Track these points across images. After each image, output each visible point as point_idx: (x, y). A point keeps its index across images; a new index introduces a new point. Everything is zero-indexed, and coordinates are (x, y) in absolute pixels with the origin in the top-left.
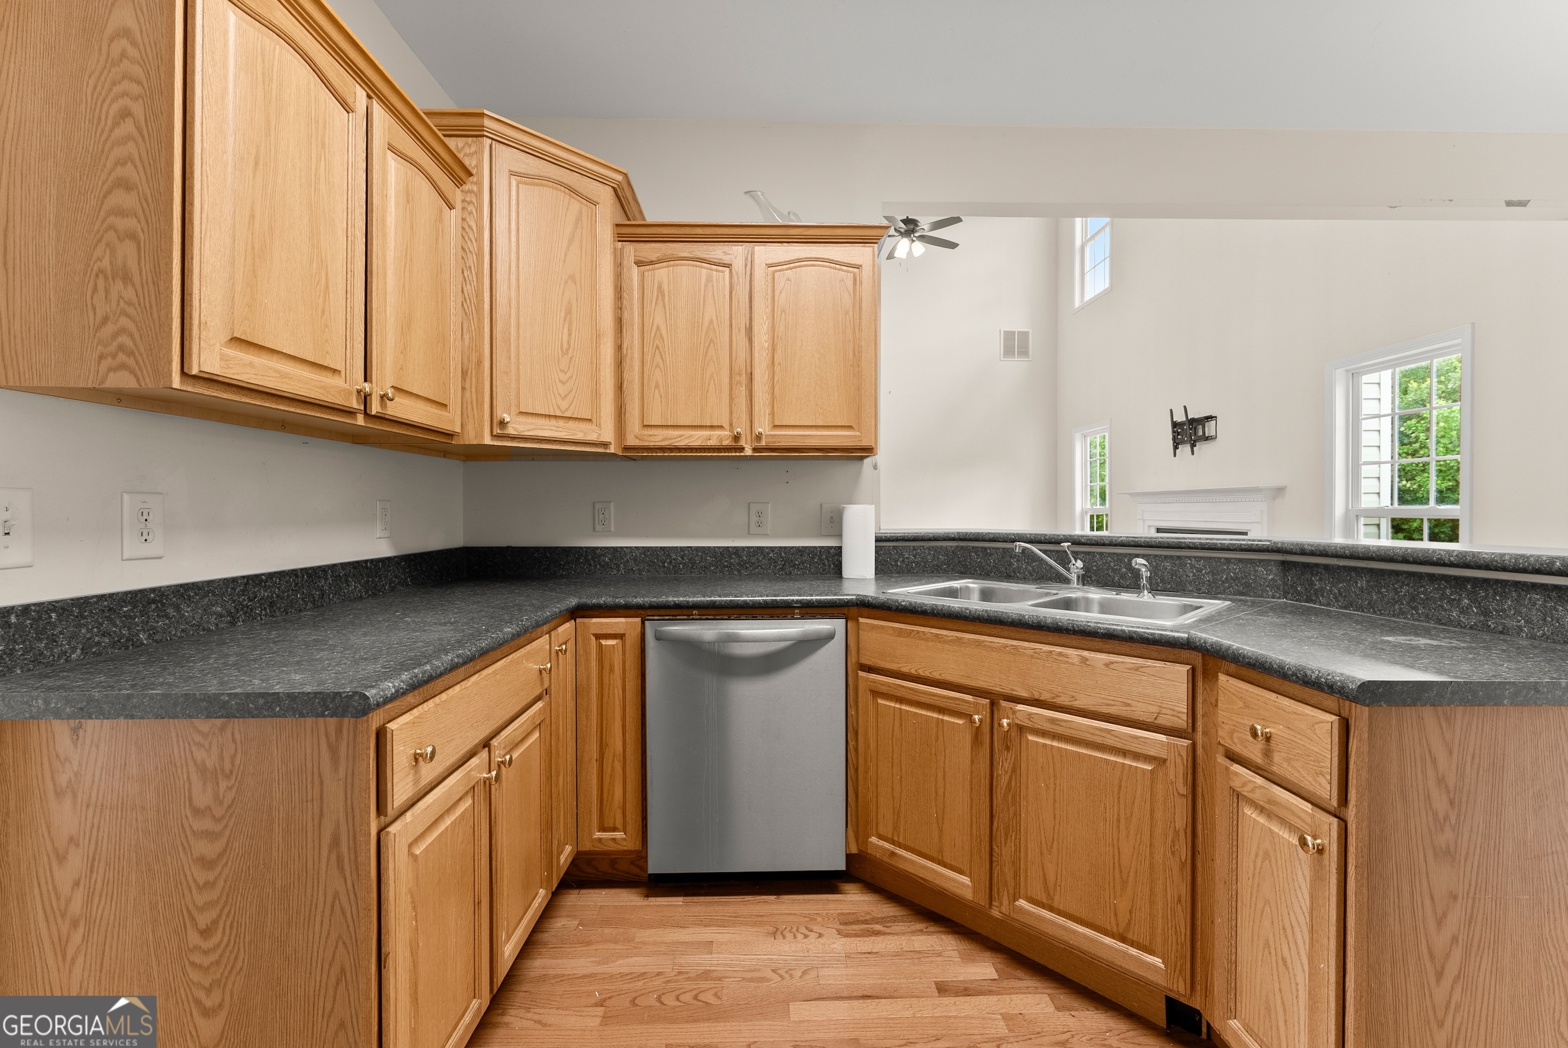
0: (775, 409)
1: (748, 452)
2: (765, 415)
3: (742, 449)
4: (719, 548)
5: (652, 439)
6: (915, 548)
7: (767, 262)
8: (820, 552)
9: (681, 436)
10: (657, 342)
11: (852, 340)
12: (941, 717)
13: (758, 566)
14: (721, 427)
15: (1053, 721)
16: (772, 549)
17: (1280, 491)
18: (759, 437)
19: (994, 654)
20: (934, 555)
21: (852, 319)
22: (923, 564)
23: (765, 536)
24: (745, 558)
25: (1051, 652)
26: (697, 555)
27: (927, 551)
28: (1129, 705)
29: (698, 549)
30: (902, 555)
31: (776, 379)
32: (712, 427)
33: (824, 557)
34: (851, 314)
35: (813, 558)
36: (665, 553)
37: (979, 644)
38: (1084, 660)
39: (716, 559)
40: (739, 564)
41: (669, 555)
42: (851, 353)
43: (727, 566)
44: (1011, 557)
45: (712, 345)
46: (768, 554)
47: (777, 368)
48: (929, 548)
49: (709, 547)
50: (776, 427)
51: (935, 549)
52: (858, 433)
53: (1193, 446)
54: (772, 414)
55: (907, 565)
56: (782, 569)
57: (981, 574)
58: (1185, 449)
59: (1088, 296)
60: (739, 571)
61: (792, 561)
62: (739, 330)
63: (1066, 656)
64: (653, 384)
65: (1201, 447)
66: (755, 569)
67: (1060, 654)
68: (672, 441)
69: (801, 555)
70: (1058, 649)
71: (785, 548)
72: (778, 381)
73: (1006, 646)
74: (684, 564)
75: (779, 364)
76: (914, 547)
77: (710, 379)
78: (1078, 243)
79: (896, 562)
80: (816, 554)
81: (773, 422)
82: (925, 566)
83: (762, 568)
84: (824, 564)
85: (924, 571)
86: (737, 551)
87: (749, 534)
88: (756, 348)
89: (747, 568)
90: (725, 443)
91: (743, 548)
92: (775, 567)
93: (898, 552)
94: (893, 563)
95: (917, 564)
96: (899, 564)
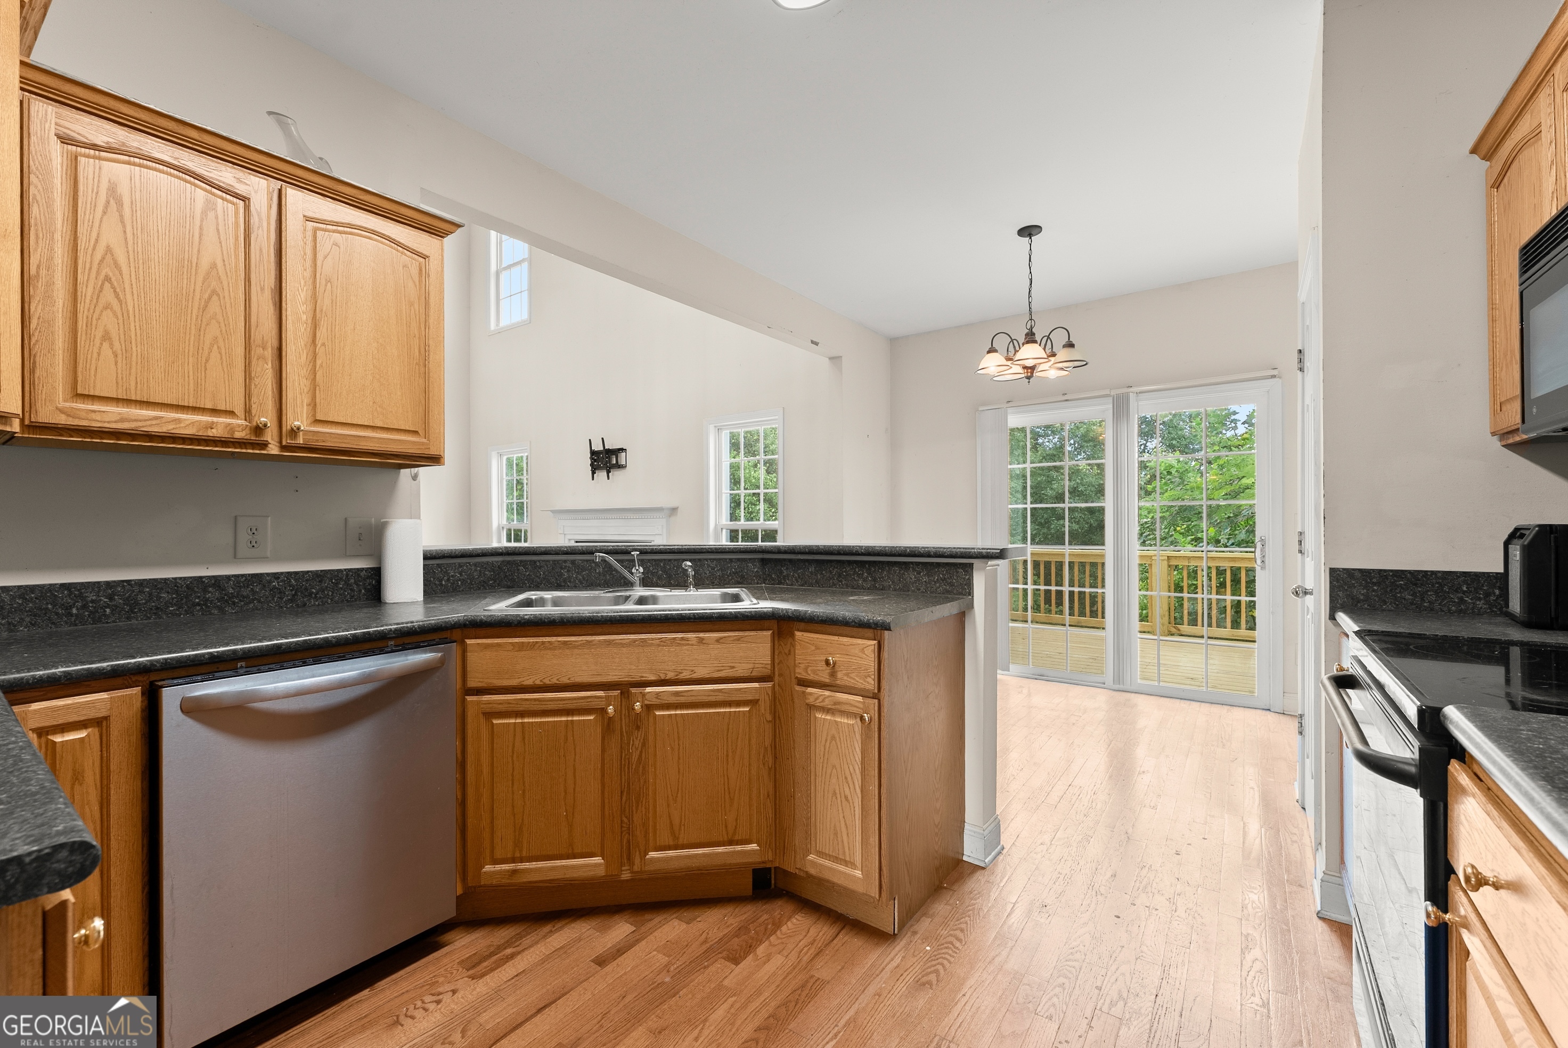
0: (318, 400)
1: (273, 449)
2: (303, 407)
3: (264, 445)
4: (185, 578)
5: (98, 417)
6: (460, 566)
7: (306, 214)
8: (347, 575)
9: (156, 418)
10: (105, 271)
11: (417, 336)
12: (570, 718)
13: (253, 600)
14: (231, 413)
15: (677, 694)
16: (276, 576)
17: (674, 510)
18: (294, 432)
19: (624, 649)
20: (480, 572)
21: (417, 312)
22: (469, 581)
23: (263, 559)
24: (231, 591)
25: (675, 639)
26: (142, 592)
27: (473, 568)
28: (733, 667)
29: (141, 583)
30: (446, 573)
31: (318, 362)
32: (215, 411)
33: (352, 581)
34: (416, 306)
35: (337, 584)
37: (609, 643)
38: (701, 640)
39: (178, 595)
40: (221, 599)
42: (417, 351)
43: (199, 604)
44: (561, 568)
45: (215, 298)
46: (270, 582)
47: (320, 350)
48: (475, 565)
49: (166, 579)
50: (317, 422)
51: (482, 565)
52: (424, 440)
53: (608, 472)
54: (313, 405)
55: (453, 584)
56: (291, 601)
57: (530, 587)
58: (601, 475)
59: (504, 322)
60: (221, 609)
61: (306, 589)
62: (262, 289)
63: (687, 639)
64: (99, 334)
65: (615, 474)
66: (247, 604)
67: (682, 639)
68: (140, 424)
69: (320, 582)
70: (680, 635)
71: (296, 573)
72: (321, 366)
73: (635, 641)
74: (114, 609)
75: (323, 344)
76: (459, 564)
77: (212, 345)
78: (493, 268)
79: (441, 581)
80: (341, 579)
81: (314, 415)
82: (471, 583)
83: (259, 601)
84: (352, 590)
85: (470, 588)
86: (217, 582)
87: (235, 557)
88: (289, 318)
89: (234, 603)
90: (238, 435)
91: (228, 578)
92: (281, 598)
93: (442, 570)
94: (437, 583)
95: (463, 581)
96: (444, 583)
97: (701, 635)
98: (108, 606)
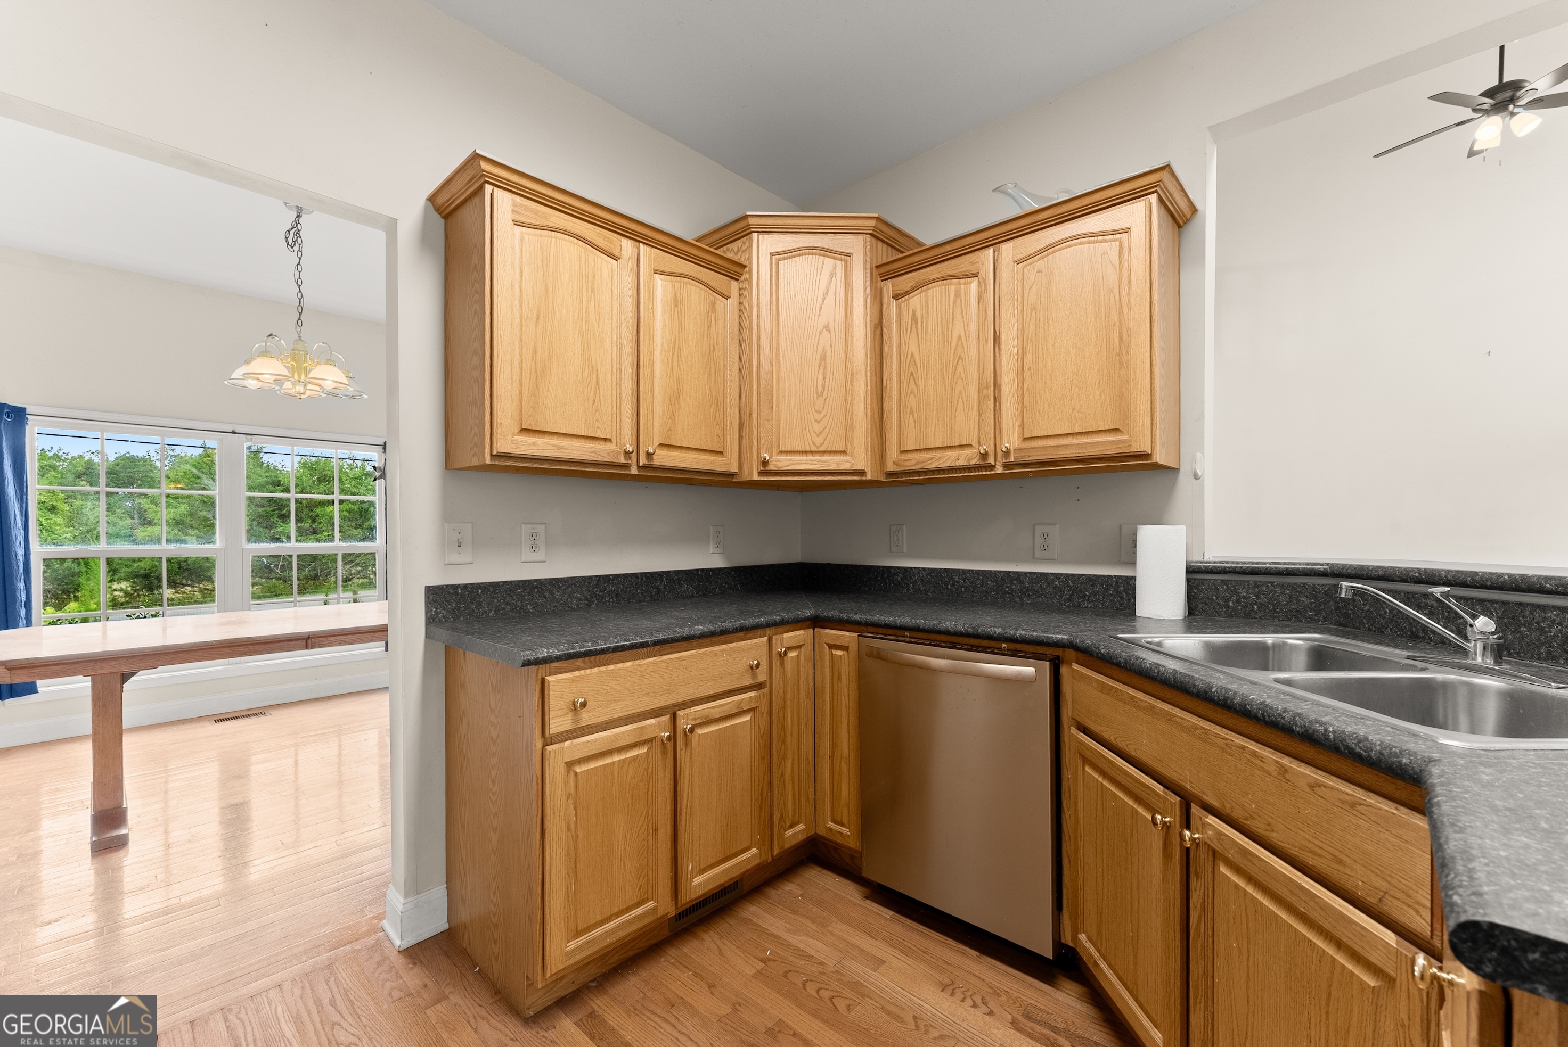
0: (1025, 420)
1: (999, 470)
2: (1014, 429)
3: (992, 467)
4: (1000, 572)
5: (907, 463)
6: (1256, 585)
7: (1015, 259)
8: (1117, 582)
9: (932, 459)
10: (911, 369)
11: (1117, 323)
12: (1135, 806)
13: (1042, 594)
14: (970, 445)
15: (1245, 852)
16: (1058, 576)
18: (1007, 453)
19: (1184, 735)
20: (1291, 596)
21: (1117, 298)
22: (1271, 607)
23: (1051, 561)
24: (1027, 585)
25: (1243, 748)
26: (978, 579)
27: (1278, 590)
29: (979, 572)
30: (1236, 593)
31: (1026, 386)
32: (961, 446)
33: (1122, 588)
34: (1116, 291)
35: (1107, 590)
36: (948, 575)
38: (1284, 770)
39: (997, 584)
40: (1021, 591)
41: (952, 577)
42: (1117, 340)
43: (1008, 593)
45: (961, 361)
46: (1053, 581)
47: (1027, 374)
48: (1282, 586)
49: (991, 571)
50: (1026, 439)
51: (1294, 587)
52: (1126, 437)
54: (1022, 426)
55: (1244, 607)
56: (1069, 600)
57: (1370, 630)
60: (1021, 599)
61: (1081, 591)
62: (987, 341)
63: (1261, 758)
64: (908, 411)
66: (1038, 597)
68: (924, 464)
69: (1092, 585)
71: (1073, 575)
72: (1028, 388)
74: (966, 588)
75: (1030, 369)
76: (1255, 583)
77: (959, 397)
79: (1226, 601)
80: (1111, 585)
81: (1023, 435)
83: (1046, 597)
84: (1122, 598)
85: (1273, 617)
86: (1019, 576)
87: (1035, 560)
88: (1004, 356)
89: (1029, 595)
90: (973, 462)
91: (1025, 574)
92: (1061, 596)
93: (1228, 588)
94: (1221, 602)
95: (1261, 606)
96: (1231, 604)
97: (1286, 761)
98: (963, 586)
